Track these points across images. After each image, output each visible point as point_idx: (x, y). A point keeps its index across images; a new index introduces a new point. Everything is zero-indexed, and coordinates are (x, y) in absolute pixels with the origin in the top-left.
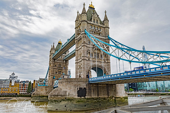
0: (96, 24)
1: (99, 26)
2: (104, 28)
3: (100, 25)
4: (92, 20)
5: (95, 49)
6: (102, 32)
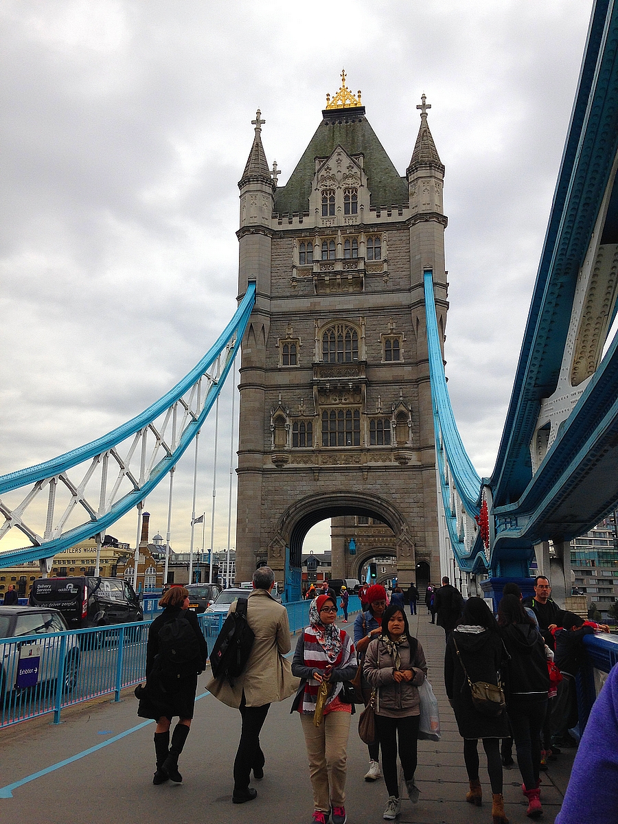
0: (340, 219)
1: (364, 228)
2: (405, 226)
3: (371, 218)
4: (316, 201)
5: (322, 391)
6: (385, 261)
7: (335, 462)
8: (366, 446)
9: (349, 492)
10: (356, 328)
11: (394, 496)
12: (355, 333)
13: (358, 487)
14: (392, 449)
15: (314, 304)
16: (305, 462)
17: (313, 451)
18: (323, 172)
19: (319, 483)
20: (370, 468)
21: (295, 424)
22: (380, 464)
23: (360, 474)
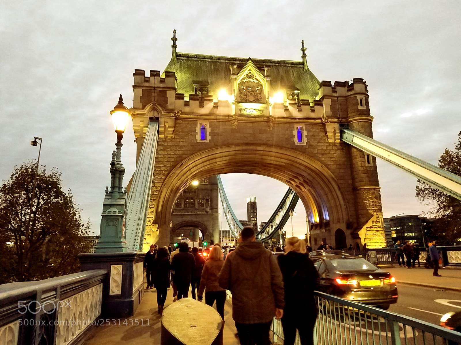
7: (188, 212)
8: (197, 208)
13: (194, 219)
14: (204, 209)
16: (179, 212)
17: (182, 209)
19: (183, 219)
20: (198, 214)
22: (201, 213)
23: (195, 216)
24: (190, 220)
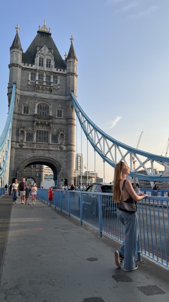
1: (52, 73)
2: (65, 75)
3: (54, 70)
4: (37, 60)
5: (37, 124)
6: (59, 85)
7: (40, 147)
8: (51, 143)
9: (44, 157)
10: (49, 105)
11: (58, 159)
12: (48, 107)
13: (47, 155)
14: (58, 145)
15: (35, 95)
16: (30, 146)
17: (33, 143)
18: (39, 52)
19: (35, 154)
20: (51, 150)
21: (27, 134)
22: (54, 149)
23: (48, 152)
24: (42, 156)
